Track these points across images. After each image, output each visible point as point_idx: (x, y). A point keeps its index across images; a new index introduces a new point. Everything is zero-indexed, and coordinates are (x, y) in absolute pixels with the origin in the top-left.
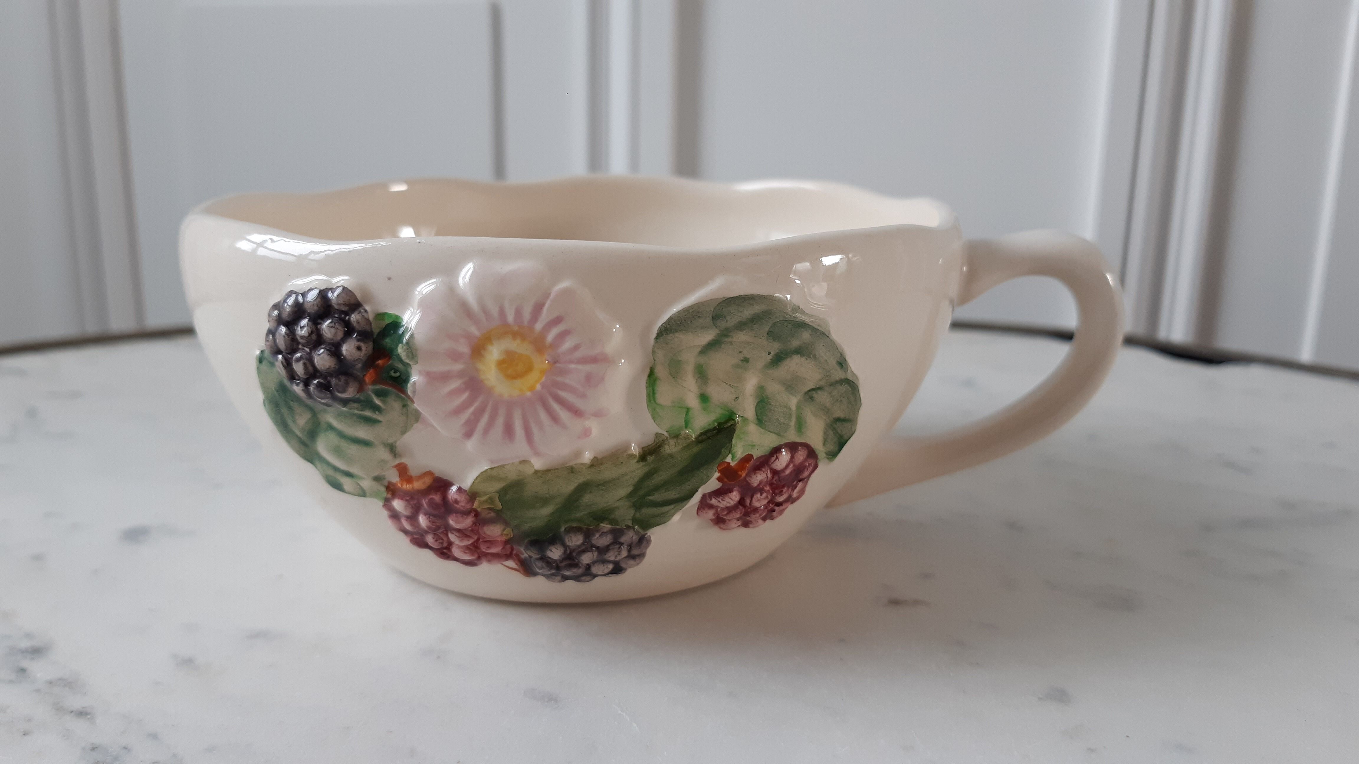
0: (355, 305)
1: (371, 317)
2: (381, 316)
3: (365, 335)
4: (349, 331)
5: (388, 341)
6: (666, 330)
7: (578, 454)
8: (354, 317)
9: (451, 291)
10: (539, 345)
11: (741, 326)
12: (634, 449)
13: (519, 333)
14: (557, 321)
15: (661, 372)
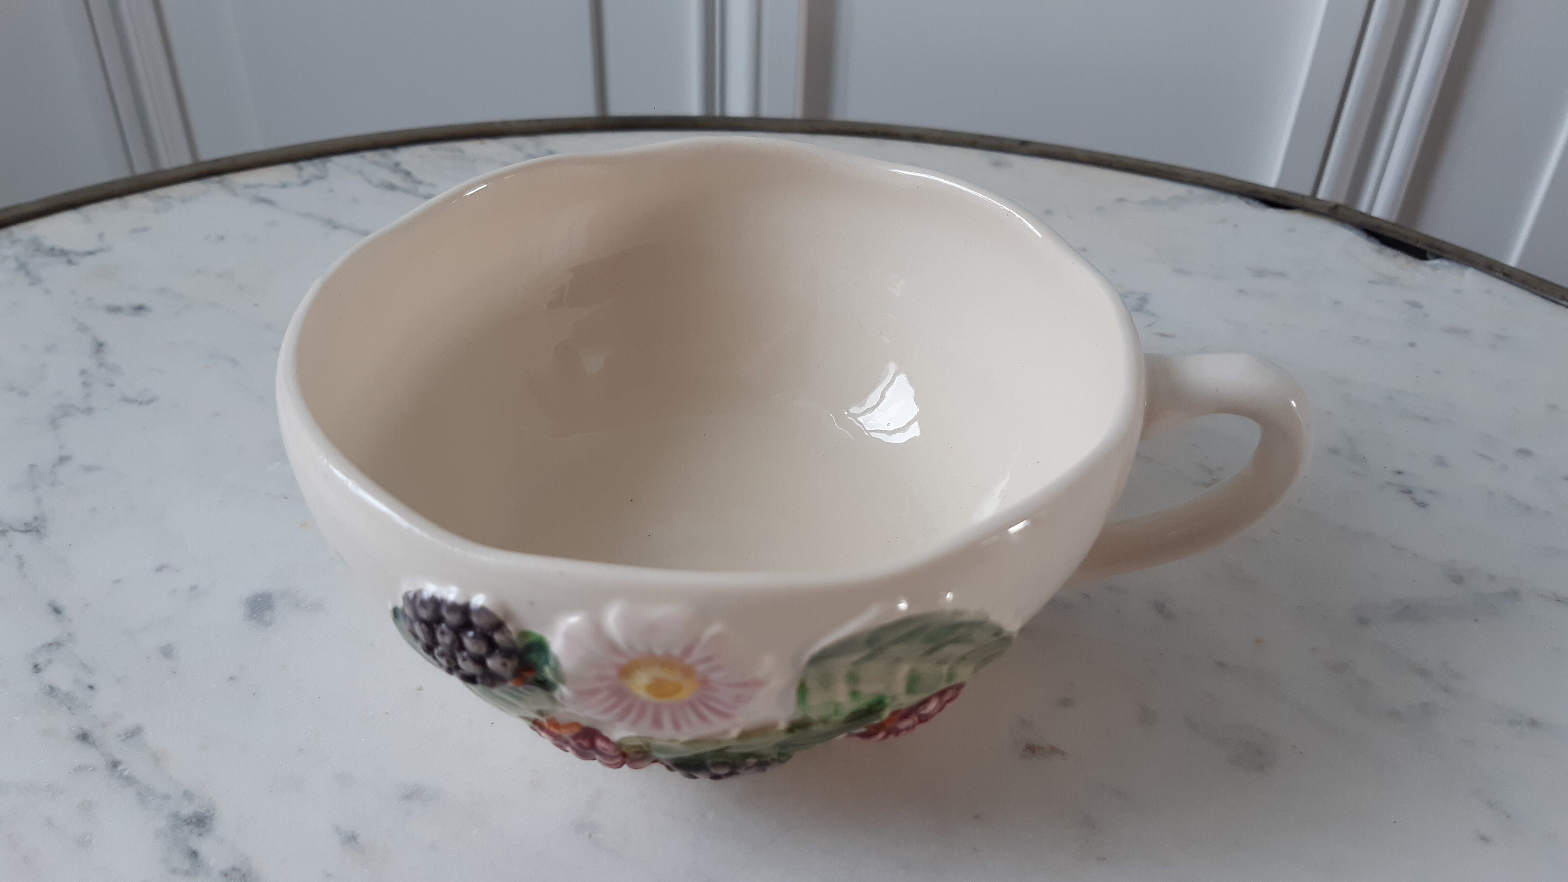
0: (499, 625)
1: (514, 636)
2: (524, 634)
3: (509, 653)
4: (492, 647)
5: (533, 657)
6: (819, 659)
7: (726, 732)
8: (498, 637)
9: (598, 629)
10: (688, 672)
11: (896, 642)
12: (782, 725)
13: (667, 662)
14: (707, 659)
15: (812, 684)
